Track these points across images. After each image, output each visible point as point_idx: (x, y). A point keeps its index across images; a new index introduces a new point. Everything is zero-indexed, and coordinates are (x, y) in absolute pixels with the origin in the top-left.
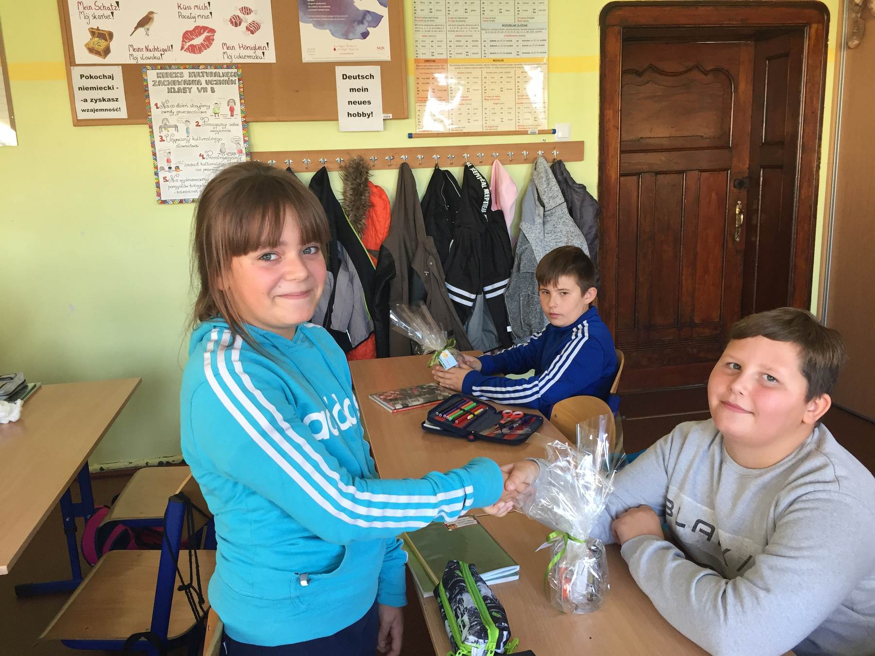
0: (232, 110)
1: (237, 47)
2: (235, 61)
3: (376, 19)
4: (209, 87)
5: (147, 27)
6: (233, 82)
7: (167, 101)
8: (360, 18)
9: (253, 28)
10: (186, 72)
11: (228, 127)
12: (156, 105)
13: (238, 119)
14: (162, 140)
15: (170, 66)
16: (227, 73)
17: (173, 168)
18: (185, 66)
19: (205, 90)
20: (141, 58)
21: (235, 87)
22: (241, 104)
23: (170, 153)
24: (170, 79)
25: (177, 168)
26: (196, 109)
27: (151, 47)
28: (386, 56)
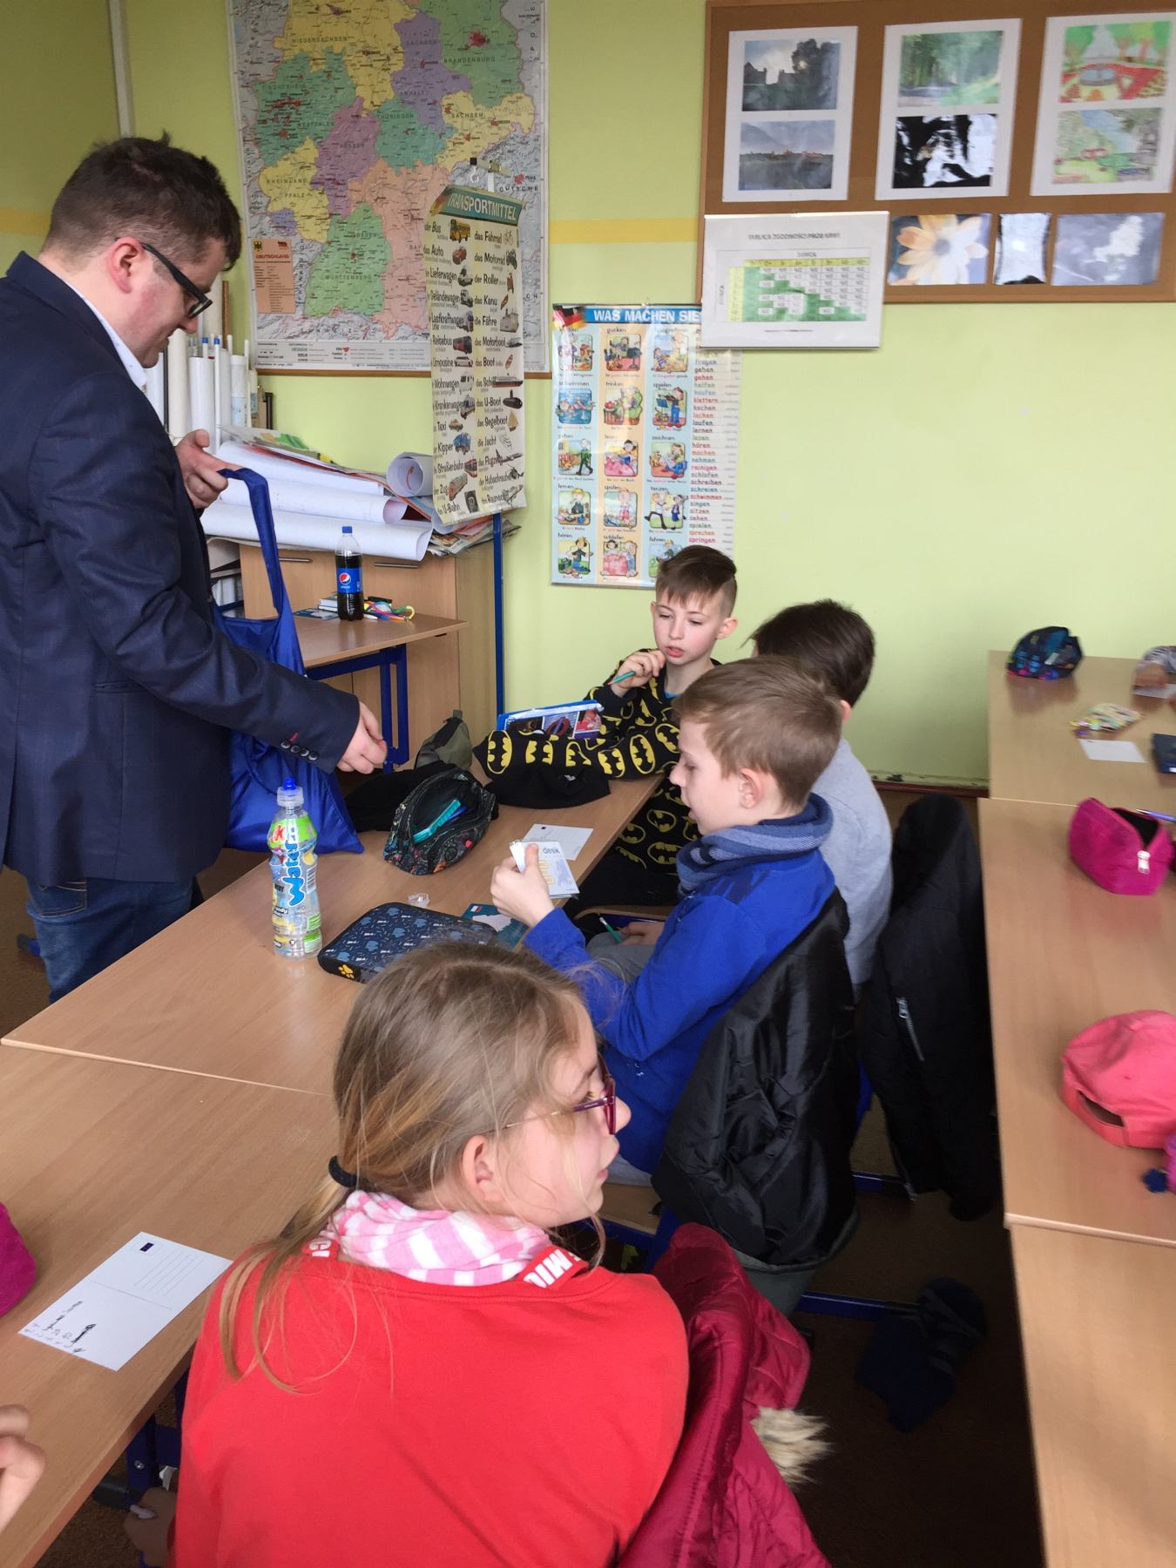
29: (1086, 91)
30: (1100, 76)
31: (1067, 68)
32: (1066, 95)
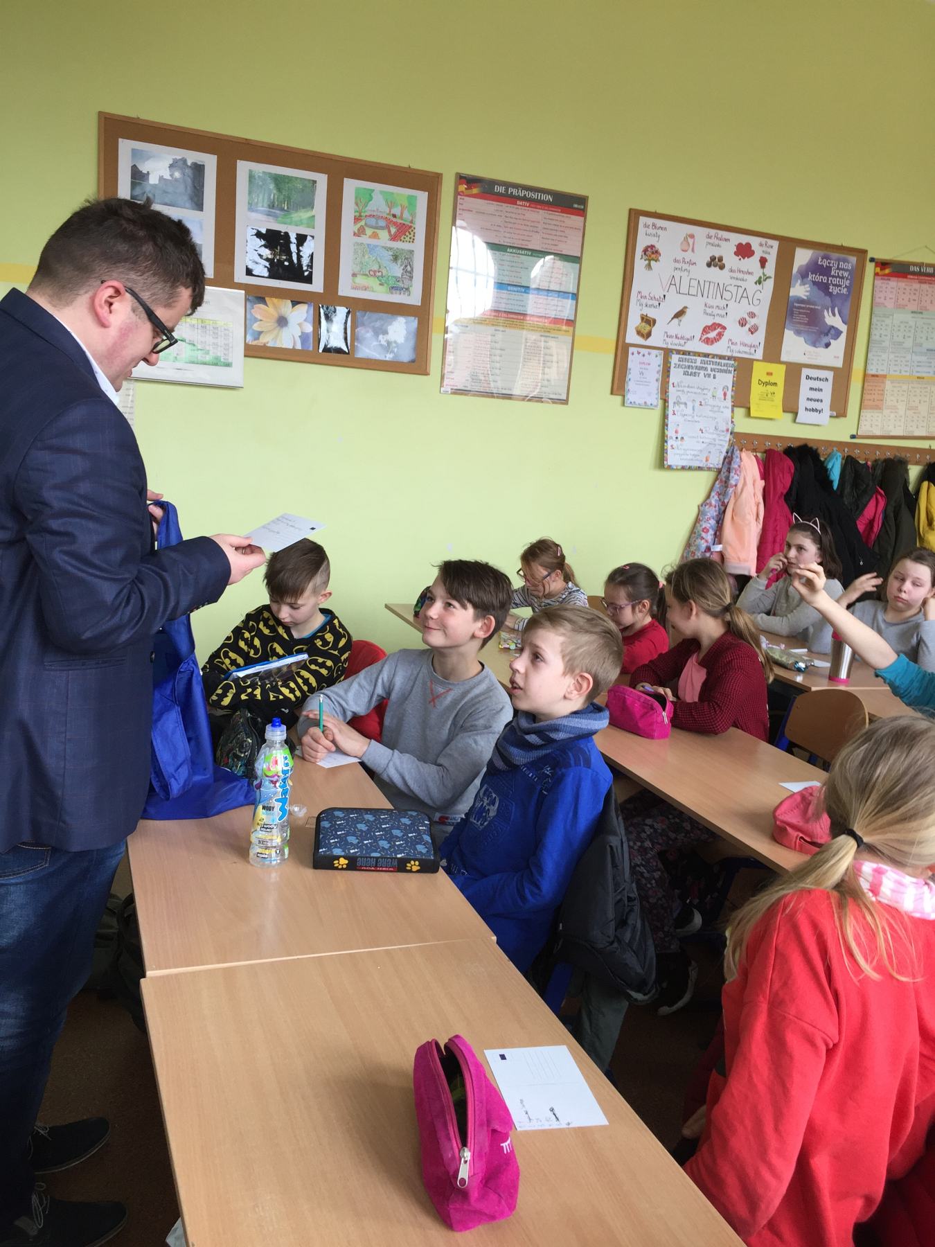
0: (725, 394)
1: (739, 343)
2: (736, 355)
3: (838, 333)
4: (712, 373)
5: (680, 318)
6: (730, 372)
7: (682, 382)
8: (826, 331)
9: (753, 330)
10: (699, 359)
11: (722, 409)
12: (673, 384)
13: (729, 403)
14: (674, 414)
15: (689, 353)
16: (727, 364)
17: (679, 438)
18: (699, 354)
19: (709, 375)
20: (672, 344)
21: (731, 376)
22: (732, 390)
23: (678, 425)
24: (687, 364)
25: (682, 438)
26: (700, 391)
27: (679, 336)
28: (839, 363)
29: (369, 231)
30: (377, 223)
31: (357, 214)
32: (356, 232)
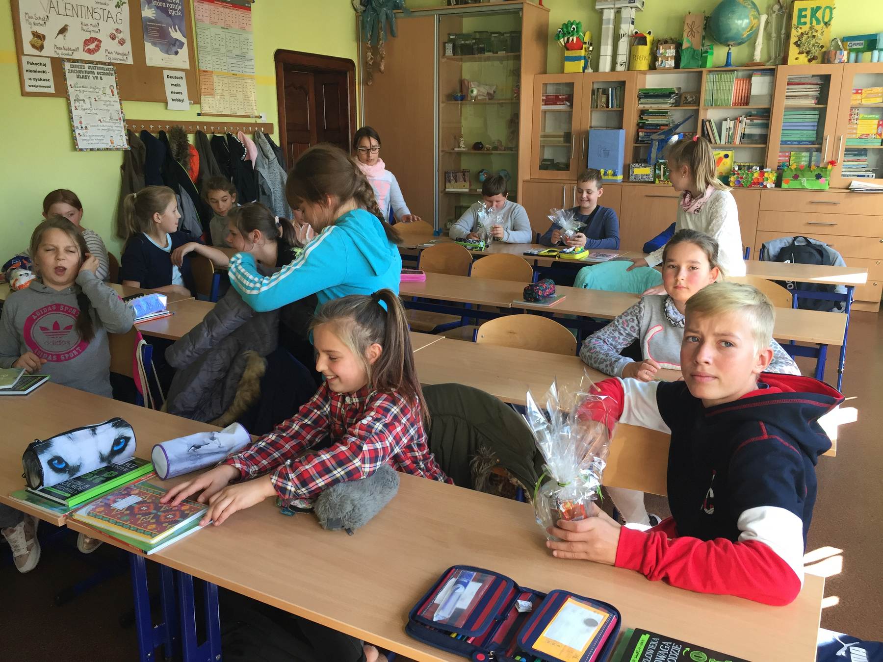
0: (112, 92)
1: (114, 53)
2: (113, 61)
3: (181, 45)
4: (99, 76)
5: (64, 34)
6: (112, 75)
7: (77, 84)
8: (173, 43)
9: (122, 42)
10: (86, 65)
11: (112, 103)
12: (71, 85)
13: (117, 98)
14: (76, 109)
15: (77, 61)
16: (109, 68)
17: (83, 128)
18: (85, 62)
19: (97, 78)
20: (62, 54)
22: (117, 88)
23: (81, 117)
24: (78, 69)
25: (86, 127)
26: (93, 90)
27: (66, 48)
28: (187, 66)
